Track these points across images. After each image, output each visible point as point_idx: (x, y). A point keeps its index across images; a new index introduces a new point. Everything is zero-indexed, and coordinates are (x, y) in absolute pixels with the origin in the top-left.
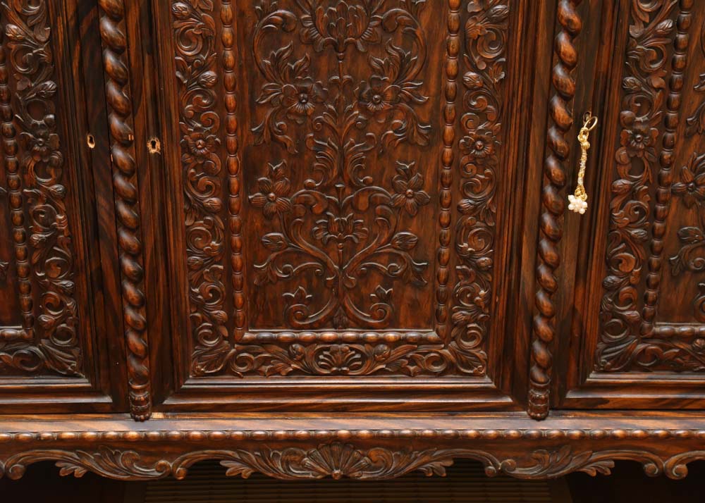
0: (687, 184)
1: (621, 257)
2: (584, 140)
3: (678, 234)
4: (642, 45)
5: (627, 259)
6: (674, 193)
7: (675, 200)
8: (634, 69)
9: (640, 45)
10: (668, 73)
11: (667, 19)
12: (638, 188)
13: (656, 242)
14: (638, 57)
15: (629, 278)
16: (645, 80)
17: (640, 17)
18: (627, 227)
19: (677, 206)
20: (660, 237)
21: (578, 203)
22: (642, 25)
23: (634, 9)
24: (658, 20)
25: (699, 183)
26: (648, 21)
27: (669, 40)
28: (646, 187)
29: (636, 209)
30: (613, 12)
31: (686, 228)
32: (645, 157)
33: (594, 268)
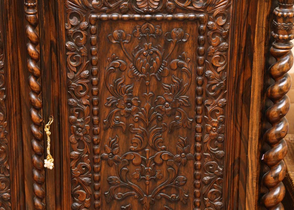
0: (108, 154)
1: (79, 192)
2: (47, 131)
3: (107, 180)
4: (75, 83)
5: (82, 193)
6: (102, 158)
7: (103, 162)
8: (73, 95)
9: (74, 83)
10: (90, 97)
11: (86, 70)
12: (83, 156)
13: (96, 184)
14: (74, 89)
15: (84, 204)
16: (79, 100)
17: (72, 69)
18: (79, 176)
19: (105, 165)
20: (98, 181)
21: (49, 163)
22: (74, 73)
23: (68, 64)
24: (81, 70)
25: (114, 153)
26: (75, 71)
27: (88, 81)
28: (87, 155)
29: (83, 167)
30: (57, 66)
31: (111, 177)
32: (84, 139)
33: (65, 198)
